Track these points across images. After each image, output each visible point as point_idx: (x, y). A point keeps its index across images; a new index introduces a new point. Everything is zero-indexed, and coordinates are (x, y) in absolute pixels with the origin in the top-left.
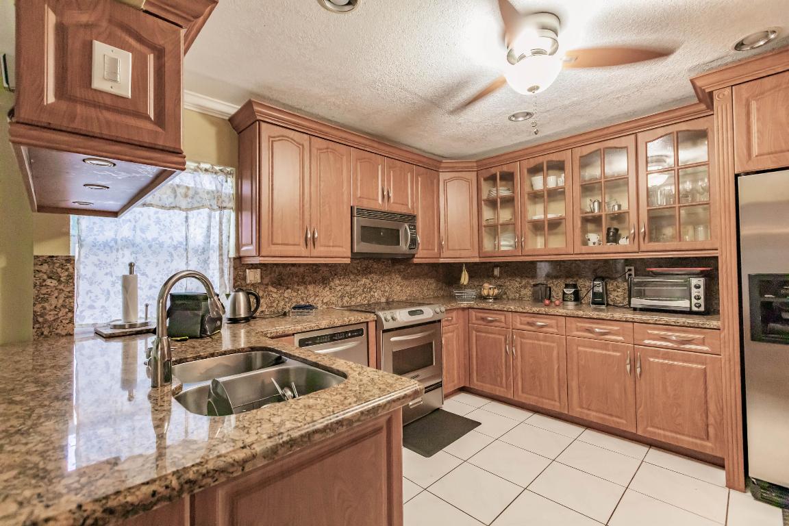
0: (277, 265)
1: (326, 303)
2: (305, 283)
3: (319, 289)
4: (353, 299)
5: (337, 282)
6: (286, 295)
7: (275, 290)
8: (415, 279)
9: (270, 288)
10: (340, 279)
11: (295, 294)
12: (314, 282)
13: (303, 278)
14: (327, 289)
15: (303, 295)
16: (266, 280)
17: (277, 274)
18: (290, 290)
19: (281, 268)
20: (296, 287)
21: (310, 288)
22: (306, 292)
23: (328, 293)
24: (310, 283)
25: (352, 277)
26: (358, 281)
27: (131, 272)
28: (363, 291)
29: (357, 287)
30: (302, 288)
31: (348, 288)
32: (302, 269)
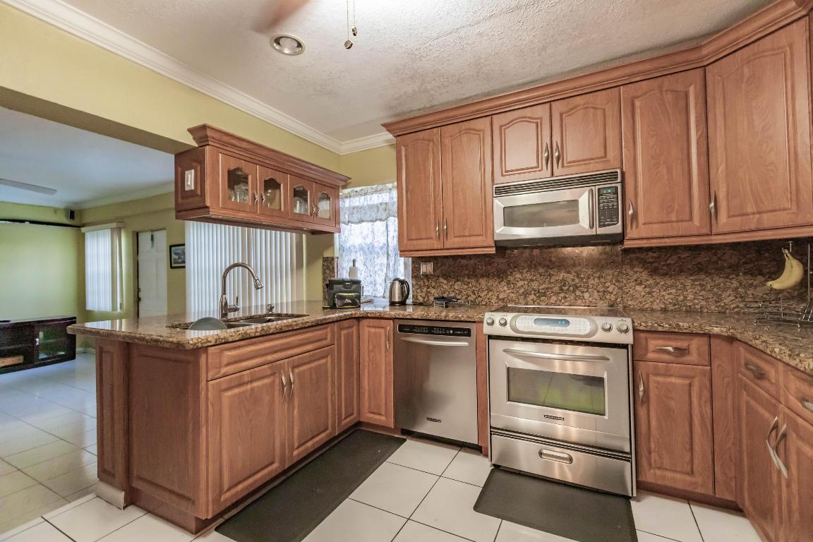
0: (446, 257)
1: (503, 299)
2: (476, 276)
3: (493, 283)
4: (542, 298)
5: (518, 276)
6: (456, 287)
7: (446, 282)
8: (691, 275)
9: (441, 280)
10: (521, 273)
11: (465, 287)
12: (486, 275)
13: (474, 272)
14: (503, 283)
15: (474, 288)
16: (438, 272)
17: (447, 266)
18: (459, 283)
19: (451, 261)
20: (466, 279)
21: (483, 281)
22: (478, 286)
23: (506, 288)
24: (482, 276)
25: (541, 270)
26: (550, 275)
27: (354, 265)
28: (561, 289)
29: (550, 283)
30: (473, 281)
31: (535, 285)
32: (472, 262)
